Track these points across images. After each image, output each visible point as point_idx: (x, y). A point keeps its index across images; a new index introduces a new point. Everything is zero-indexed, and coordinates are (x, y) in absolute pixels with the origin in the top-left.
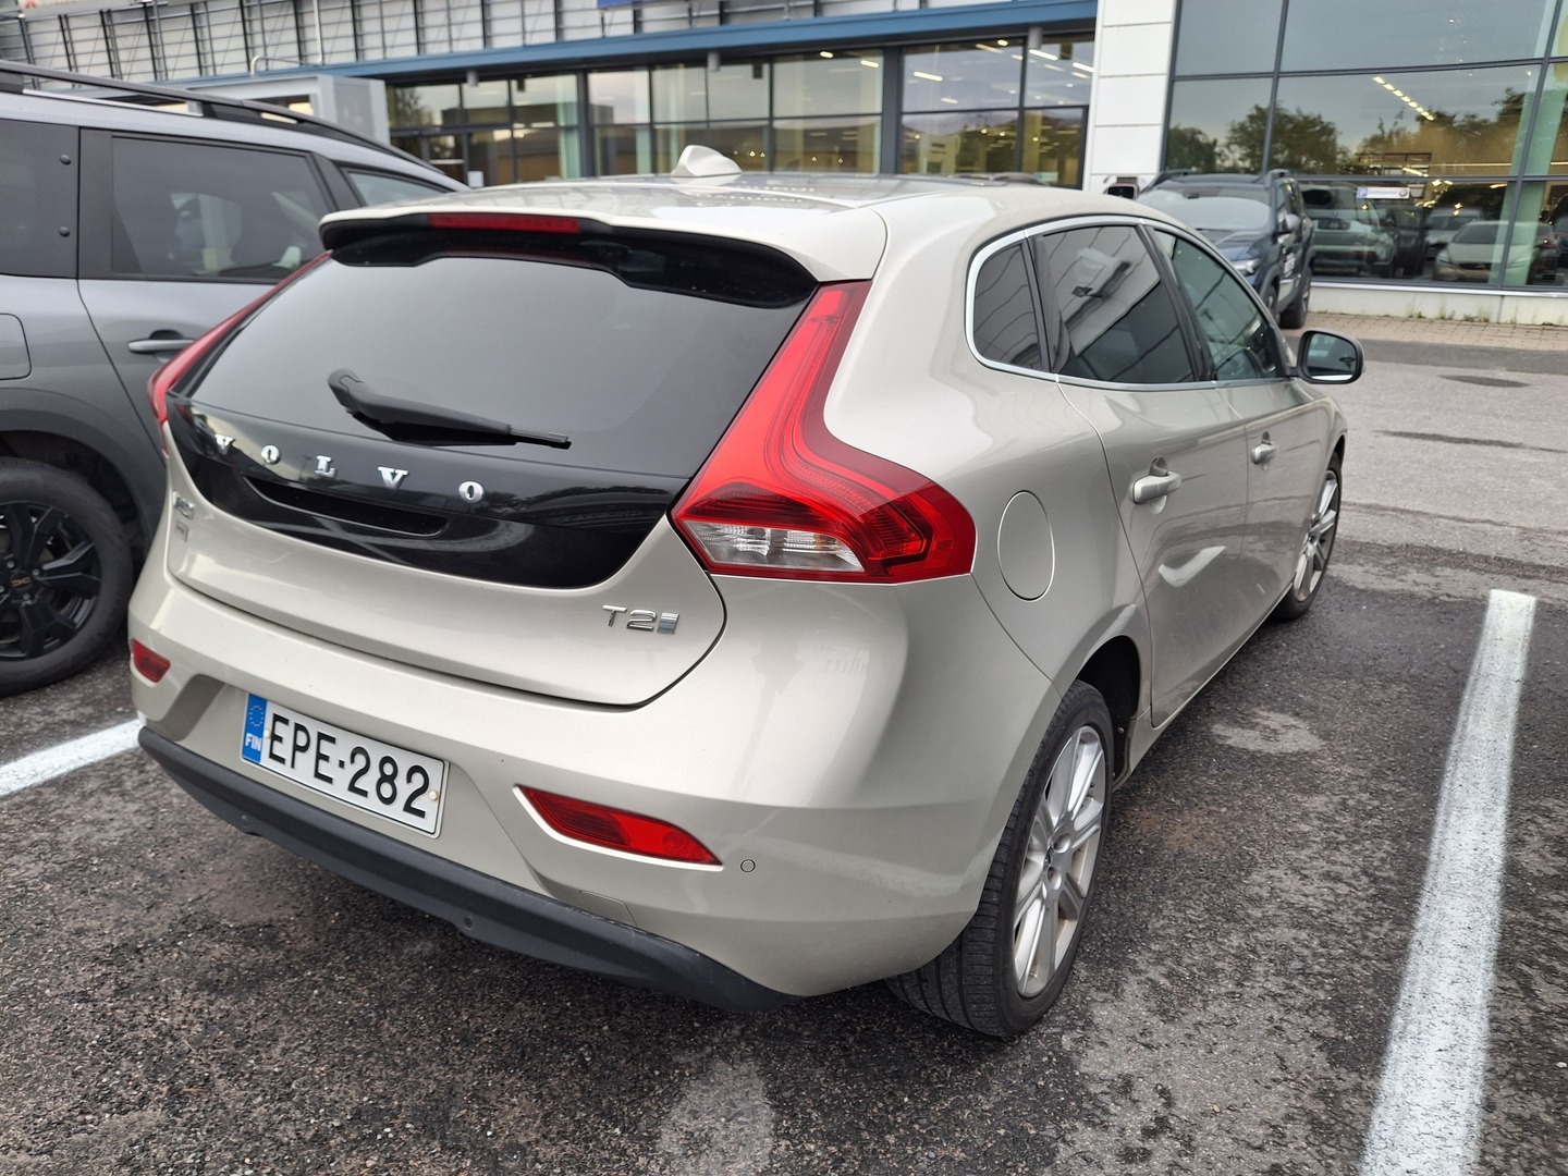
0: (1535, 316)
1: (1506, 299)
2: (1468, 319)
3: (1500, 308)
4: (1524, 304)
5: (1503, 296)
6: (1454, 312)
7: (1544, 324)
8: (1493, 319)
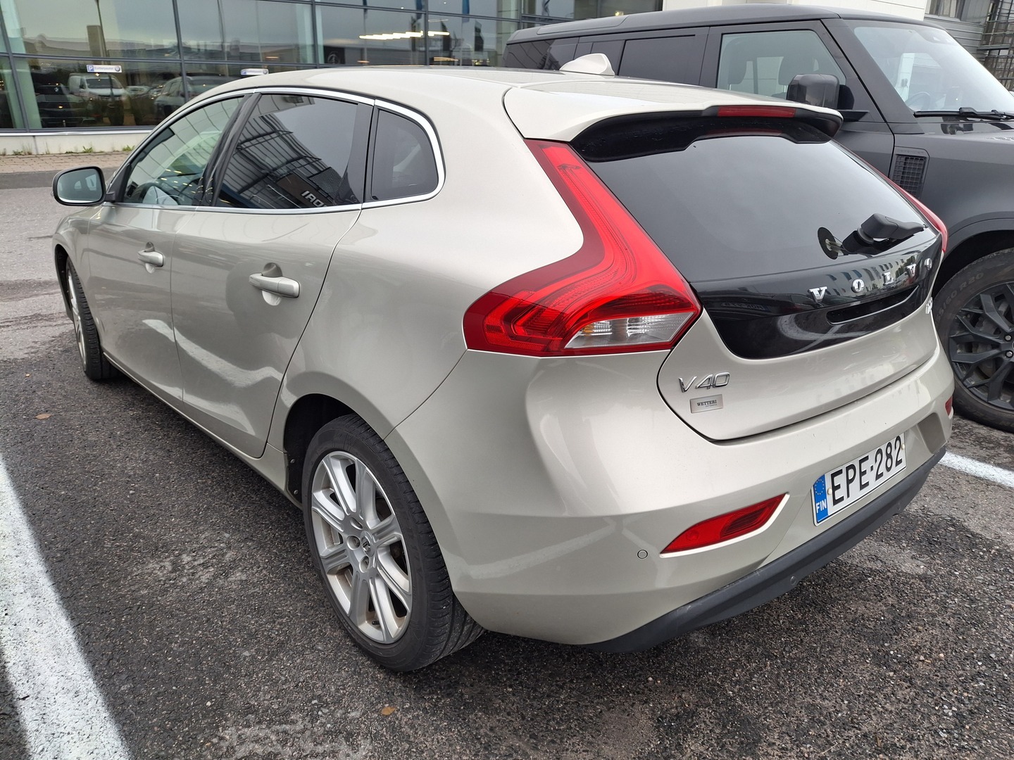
0: (60, 148)
1: (37, 138)
2: (16, 154)
3: (36, 145)
4: (50, 140)
5: (34, 136)
6: (5, 149)
7: (67, 153)
8: (34, 152)
